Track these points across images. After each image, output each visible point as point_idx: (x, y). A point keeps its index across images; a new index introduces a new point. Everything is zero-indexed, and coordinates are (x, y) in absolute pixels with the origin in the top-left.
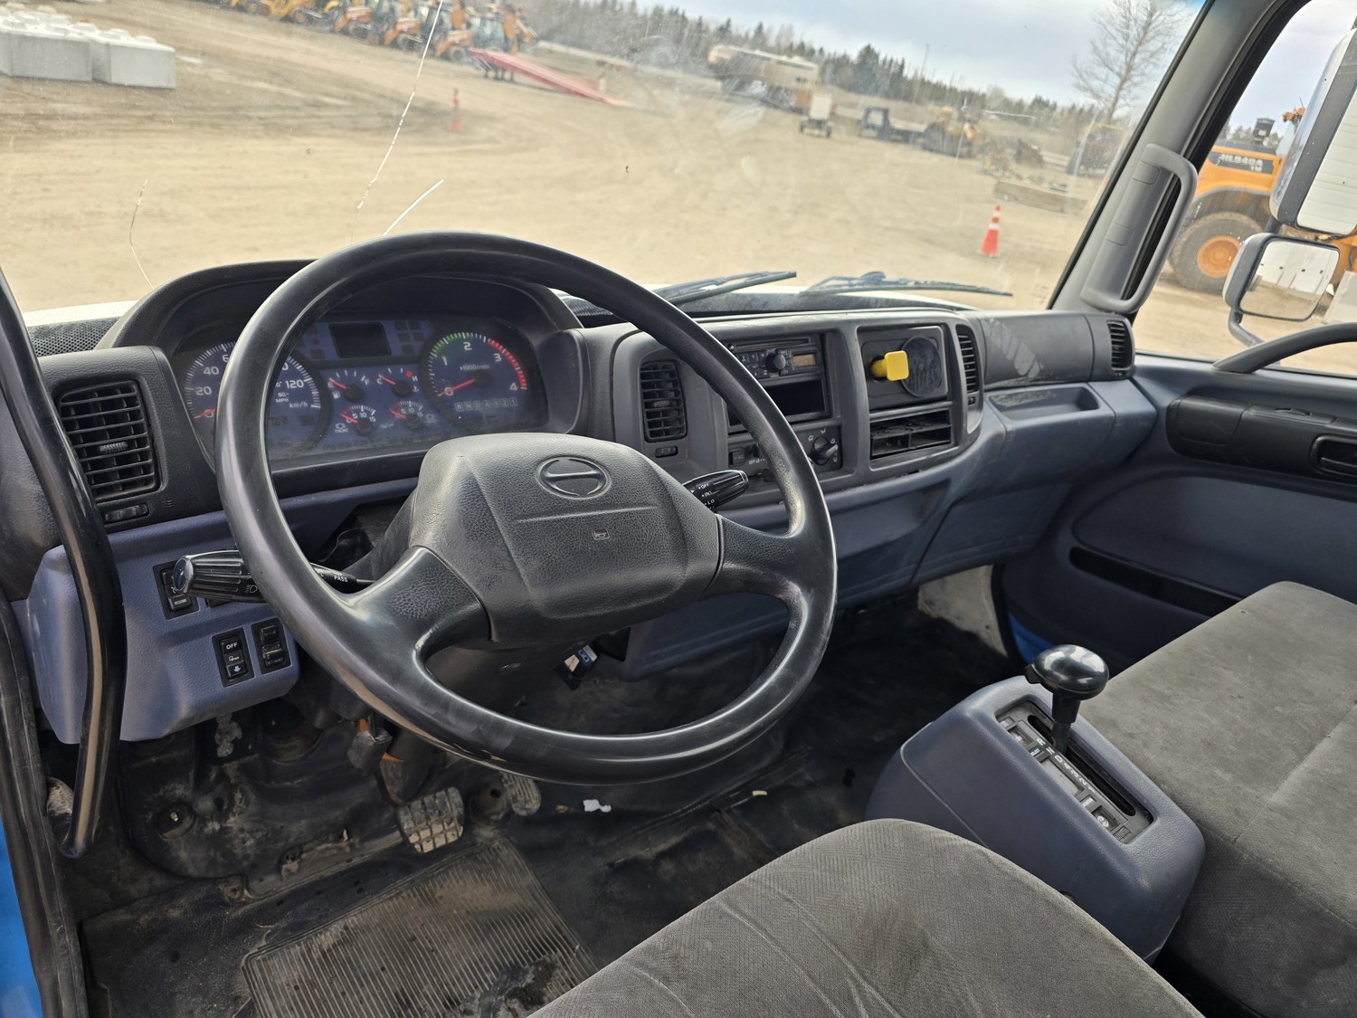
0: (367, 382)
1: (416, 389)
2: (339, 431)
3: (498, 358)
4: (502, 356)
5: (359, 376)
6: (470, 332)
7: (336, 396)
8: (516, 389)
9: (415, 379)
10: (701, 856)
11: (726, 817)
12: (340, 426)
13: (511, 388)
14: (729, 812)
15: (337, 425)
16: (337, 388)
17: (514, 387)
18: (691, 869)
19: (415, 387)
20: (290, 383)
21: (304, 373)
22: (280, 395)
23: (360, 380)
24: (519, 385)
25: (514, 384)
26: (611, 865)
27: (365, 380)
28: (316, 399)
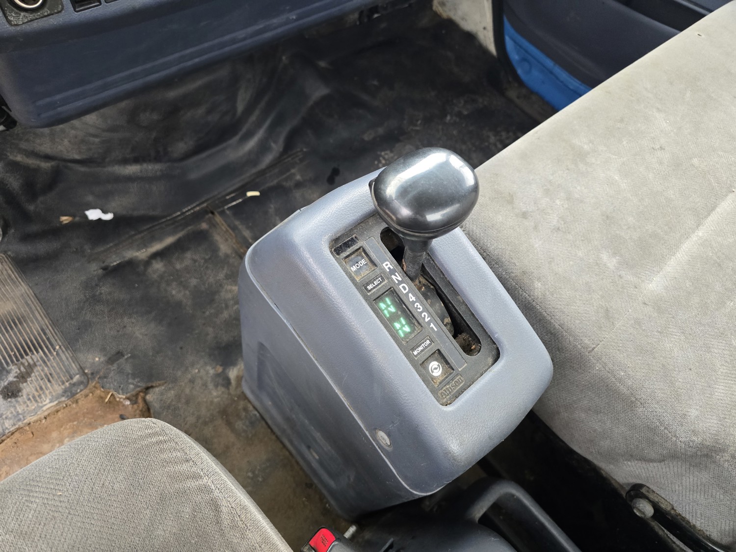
10: (188, 255)
11: (218, 219)
14: (222, 213)
18: (178, 266)
26: (105, 269)
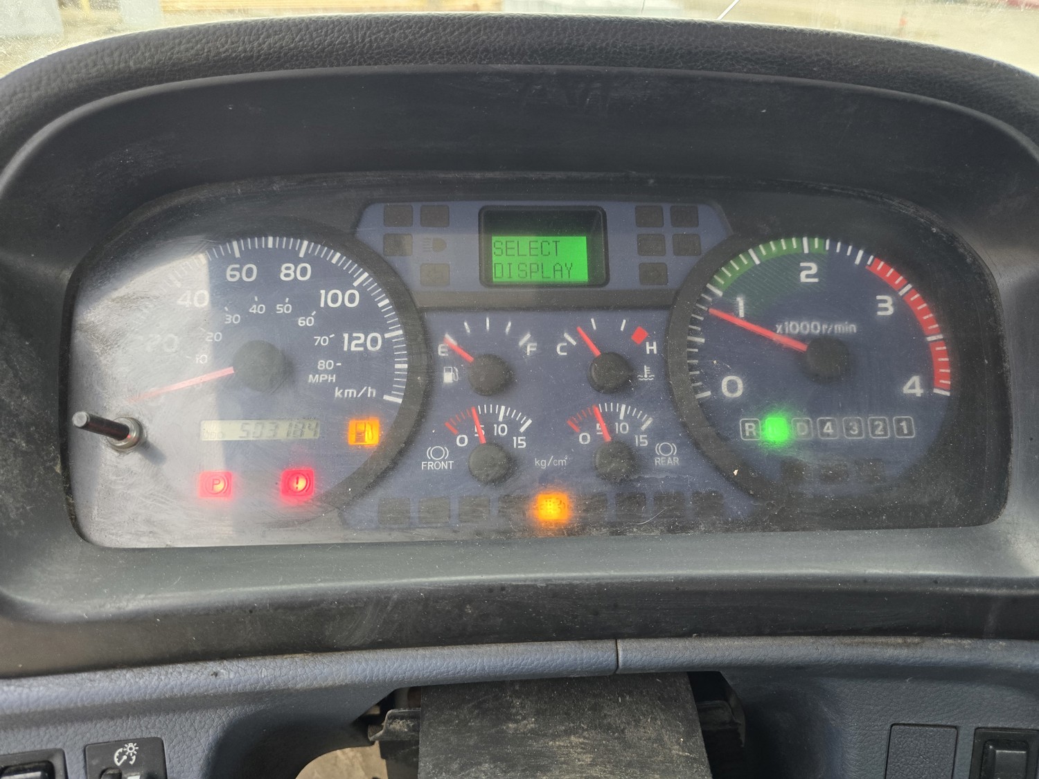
0: (530, 349)
1: (647, 374)
2: (431, 465)
3: (886, 307)
4: (900, 303)
5: (517, 332)
6: (823, 237)
7: (448, 377)
8: (918, 391)
9: (652, 348)
12: (438, 453)
13: (906, 390)
15: (430, 451)
16: (455, 360)
17: (913, 387)
19: (646, 369)
20: (351, 339)
21: (391, 316)
22: (322, 364)
23: (517, 341)
24: (929, 383)
25: (916, 379)
27: (528, 344)
28: (400, 383)
